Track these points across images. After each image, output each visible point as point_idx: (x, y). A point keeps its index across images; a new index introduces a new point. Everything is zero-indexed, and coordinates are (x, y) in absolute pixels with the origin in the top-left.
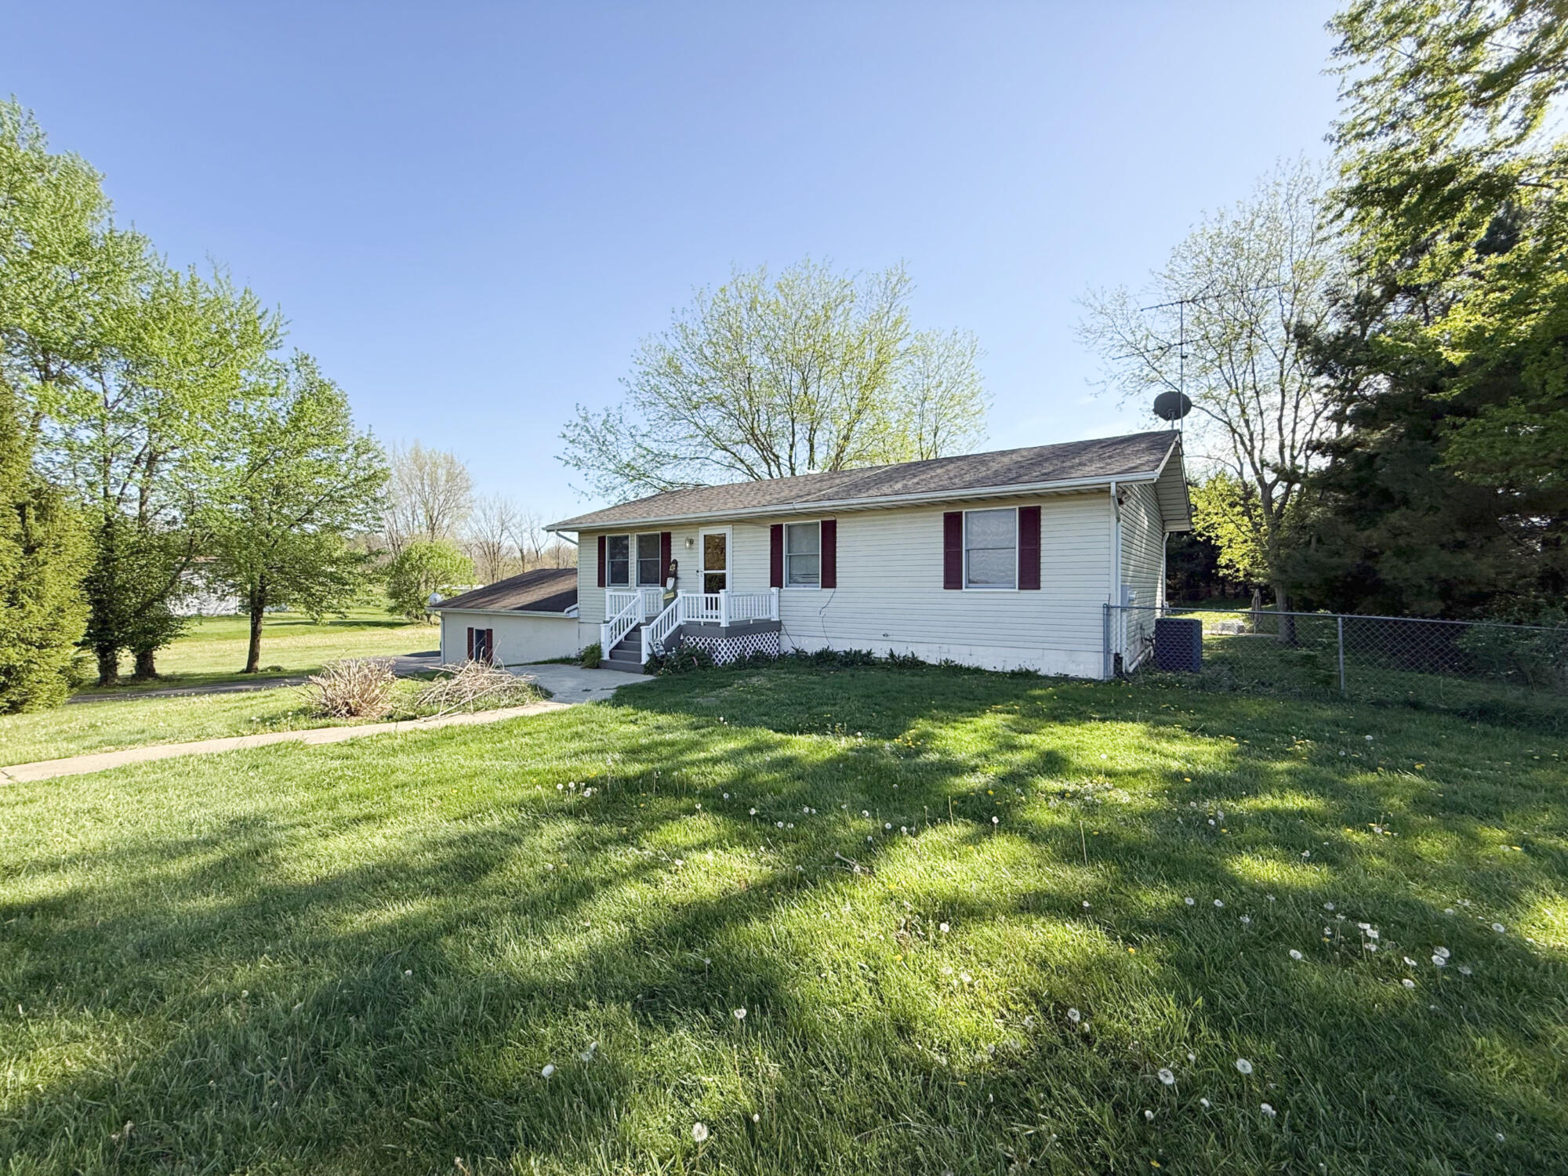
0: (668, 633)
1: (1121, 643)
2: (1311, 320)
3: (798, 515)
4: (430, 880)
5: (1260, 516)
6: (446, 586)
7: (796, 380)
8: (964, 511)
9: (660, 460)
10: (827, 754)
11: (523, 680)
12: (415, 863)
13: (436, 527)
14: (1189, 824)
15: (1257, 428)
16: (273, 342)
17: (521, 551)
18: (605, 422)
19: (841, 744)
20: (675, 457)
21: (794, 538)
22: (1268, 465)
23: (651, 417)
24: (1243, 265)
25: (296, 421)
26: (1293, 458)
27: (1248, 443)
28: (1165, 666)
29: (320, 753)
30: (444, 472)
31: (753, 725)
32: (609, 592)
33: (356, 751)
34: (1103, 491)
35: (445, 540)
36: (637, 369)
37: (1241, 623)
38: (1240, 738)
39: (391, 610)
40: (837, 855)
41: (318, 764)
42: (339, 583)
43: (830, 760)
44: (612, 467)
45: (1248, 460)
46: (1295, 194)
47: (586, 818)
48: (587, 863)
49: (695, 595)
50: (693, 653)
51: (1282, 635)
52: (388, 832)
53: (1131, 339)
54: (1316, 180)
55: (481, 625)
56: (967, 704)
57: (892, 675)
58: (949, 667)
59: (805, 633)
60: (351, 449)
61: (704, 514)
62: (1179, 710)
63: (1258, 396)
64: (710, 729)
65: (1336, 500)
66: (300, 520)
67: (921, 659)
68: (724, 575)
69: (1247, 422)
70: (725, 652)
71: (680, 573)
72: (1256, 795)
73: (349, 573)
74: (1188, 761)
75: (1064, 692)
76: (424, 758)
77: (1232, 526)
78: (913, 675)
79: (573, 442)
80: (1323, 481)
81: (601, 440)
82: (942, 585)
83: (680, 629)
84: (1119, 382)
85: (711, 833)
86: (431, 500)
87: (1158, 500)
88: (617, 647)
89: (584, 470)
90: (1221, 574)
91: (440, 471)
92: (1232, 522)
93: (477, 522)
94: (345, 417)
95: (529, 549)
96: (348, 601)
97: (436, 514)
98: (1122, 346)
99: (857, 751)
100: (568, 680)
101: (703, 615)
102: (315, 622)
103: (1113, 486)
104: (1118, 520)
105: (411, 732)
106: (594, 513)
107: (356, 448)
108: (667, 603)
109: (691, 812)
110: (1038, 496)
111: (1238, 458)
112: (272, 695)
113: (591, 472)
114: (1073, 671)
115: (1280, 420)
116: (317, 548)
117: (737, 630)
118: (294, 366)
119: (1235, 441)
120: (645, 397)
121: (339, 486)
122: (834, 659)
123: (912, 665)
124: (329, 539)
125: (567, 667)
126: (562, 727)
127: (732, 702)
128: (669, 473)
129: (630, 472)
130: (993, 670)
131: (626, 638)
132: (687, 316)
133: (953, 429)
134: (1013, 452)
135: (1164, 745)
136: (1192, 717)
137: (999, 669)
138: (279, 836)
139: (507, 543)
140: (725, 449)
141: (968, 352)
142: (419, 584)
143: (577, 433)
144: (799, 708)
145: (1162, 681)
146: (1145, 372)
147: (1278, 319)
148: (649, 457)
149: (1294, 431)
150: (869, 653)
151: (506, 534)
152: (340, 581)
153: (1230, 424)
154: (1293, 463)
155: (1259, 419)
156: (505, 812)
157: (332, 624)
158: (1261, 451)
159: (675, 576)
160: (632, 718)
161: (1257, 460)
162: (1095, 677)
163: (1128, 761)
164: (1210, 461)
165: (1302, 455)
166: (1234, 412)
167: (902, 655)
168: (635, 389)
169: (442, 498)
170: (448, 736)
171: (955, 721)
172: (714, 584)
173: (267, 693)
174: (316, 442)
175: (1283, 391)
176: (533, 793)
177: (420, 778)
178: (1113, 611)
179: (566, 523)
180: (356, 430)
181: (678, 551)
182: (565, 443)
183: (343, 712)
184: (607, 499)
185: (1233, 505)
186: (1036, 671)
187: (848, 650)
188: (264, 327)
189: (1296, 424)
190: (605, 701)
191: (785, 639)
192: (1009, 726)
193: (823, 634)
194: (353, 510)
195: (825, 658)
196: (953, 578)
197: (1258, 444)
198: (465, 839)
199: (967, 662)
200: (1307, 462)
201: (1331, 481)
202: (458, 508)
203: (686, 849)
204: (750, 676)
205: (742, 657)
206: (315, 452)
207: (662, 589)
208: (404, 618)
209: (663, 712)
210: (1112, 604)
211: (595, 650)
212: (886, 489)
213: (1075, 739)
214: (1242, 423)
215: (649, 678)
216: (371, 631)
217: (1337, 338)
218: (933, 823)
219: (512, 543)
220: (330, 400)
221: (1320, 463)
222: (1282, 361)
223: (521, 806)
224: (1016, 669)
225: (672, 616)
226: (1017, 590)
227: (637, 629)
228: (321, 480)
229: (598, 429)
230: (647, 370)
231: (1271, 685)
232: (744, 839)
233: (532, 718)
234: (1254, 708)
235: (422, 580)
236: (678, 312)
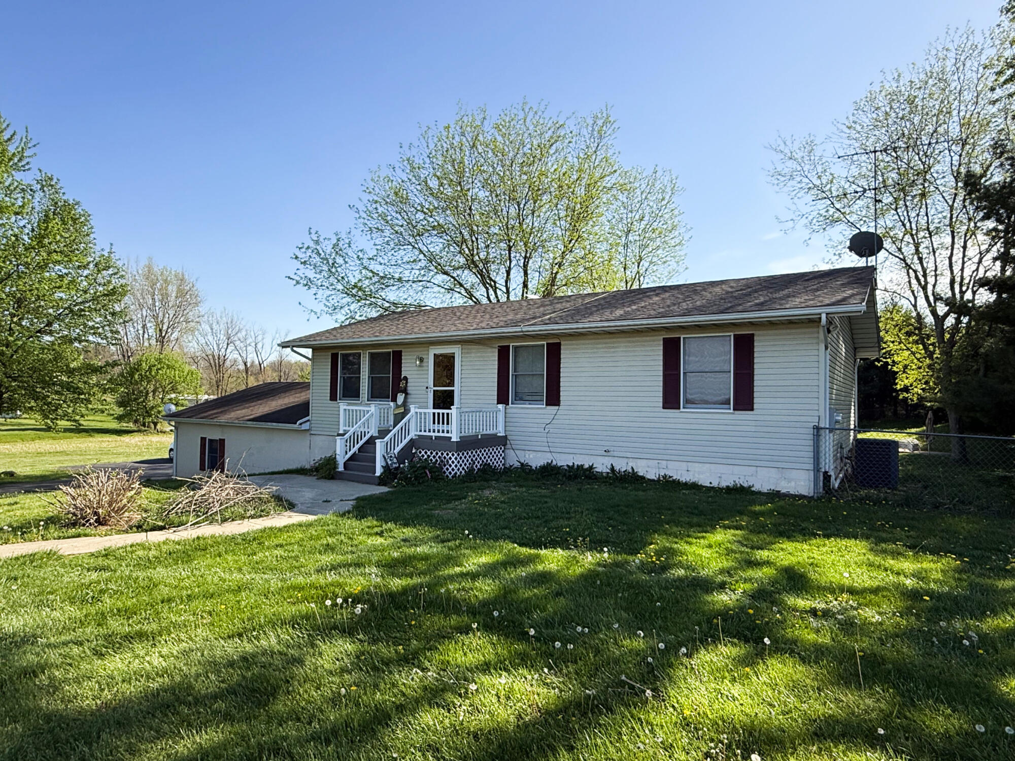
0: (401, 446)
1: (829, 464)
2: (977, 169)
3: (525, 337)
4: (220, 705)
5: (933, 344)
6: (173, 396)
7: (513, 211)
8: (682, 337)
9: (384, 280)
10: (579, 570)
11: (266, 491)
12: (200, 687)
13: (165, 340)
14: (944, 643)
15: (930, 266)
16: (20, 164)
17: (245, 364)
18: (335, 246)
19: (589, 559)
20: (400, 280)
21: (520, 359)
22: (941, 299)
23: (377, 243)
24: (916, 120)
25: (40, 238)
26: (962, 293)
27: (922, 279)
28: (865, 483)
29: (74, 563)
30: (175, 288)
31: (496, 539)
32: (343, 406)
33: (113, 563)
34: (813, 322)
35: (172, 352)
36: (366, 197)
37: (916, 442)
38: (960, 556)
39: (120, 418)
40: (623, 678)
41: (74, 575)
42: (74, 392)
43: (582, 575)
44: (340, 287)
45: (921, 294)
46: (962, 58)
47: (361, 636)
48: (376, 686)
49: (422, 411)
50: (426, 465)
51: (954, 454)
52: (165, 651)
53: (818, 182)
54: (980, 47)
55: (214, 435)
56: (695, 520)
57: (616, 489)
58: (667, 481)
59: (527, 448)
60: (91, 266)
61: (435, 334)
62: (894, 527)
63: (931, 237)
64: (457, 542)
65: (1002, 331)
66: (39, 331)
67: (641, 474)
68: (453, 391)
69: (920, 259)
70: (456, 464)
71: (410, 389)
72: (995, 613)
73: (85, 383)
74: (922, 579)
75: (782, 507)
76: (183, 571)
77: (906, 353)
78: (637, 490)
79: (304, 263)
80: (989, 314)
81: (331, 262)
82: (661, 405)
83: (412, 442)
84: (806, 221)
85: (489, 653)
86: (161, 315)
87: (851, 330)
88: (351, 459)
89: (314, 290)
90: (901, 397)
91: (170, 288)
92: (908, 349)
93: (204, 336)
94: (88, 235)
95: (253, 362)
96: (83, 410)
97: (165, 327)
98: (809, 188)
99: (605, 566)
100: (307, 490)
101: (435, 431)
102: (49, 429)
103: (824, 317)
104: (826, 348)
105: (164, 543)
106: (327, 331)
107: (96, 265)
108: (398, 418)
109: (466, 630)
110: (752, 324)
111: (913, 292)
112: (16, 503)
113: (320, 292)
114: (785, 487)
115: (950, 258)
116: (55, 359)
117: (468, 444)
118: (39, 186)
119: (909, 277)
120: (372, 224)
121: (80, 300)
122: (558, 473)
123: (632, 479)
124: (68, 351)
125: (301, 477)
126: (311, 538)
127: (470, 515)
128: (392, 295)
129: (356, 292)
130: (709, 485)
131: (359, 449)
132: (414, 151)
133: (655, 259)
134: (722, 282)
135: (890, 562)
136: (907, 534)
137: (715, 484)
138: (53, 656)
139: (232, 355)
140: (446, 273)
141: (668, 190)
142: (147, 393)
143: (308, 254)
144: (537, 522)
145: (868, 497)
146: (831, 213)
147: (947, 168)
148: (375, 279)
149: (962, 270)
150: (591, 467)
151: (231, 348)
152: (77, 391)
153: (904, 260)
154: (962, 297)
155: (932, 257)
156: (279, 630)
157: (66, 430)
158: (934, 286)
159: (405, 391)
160: (376, 530)
161: (930, 293)
162: (806, 494)
163: (864, 579)
164: (887, 294)
165: (970, 291)
166: (909, 250)
167: (623, 470)
168: (364, 215)
169: (172, 312)
170: (200, 547)
171: (689, 536)
172: (444, 400)
173: (12, 500)
174: (59, 258)
175: (953, 232)
176: (303, 608)
177: (185, 593)
178: (822, 432)
179: (301, 340)
180: (98, 248)
181: (409, 369)
182: (297, 264)
183: (92, 521)
184: (334, 317)
185: (909, 334)
186: (750, 487)
187: (571, 464)
188: (12, 149)
189: (964, 263)
190: (349, 512)
191: (510, 453)
192: (739, 542)
193: (547, 449)
194: (90, 324)
195: (549, 472)
196: (671, 400)
197: (931, 280)
198: (244, 659)
199: (684, 478)
200: (974, 296)
201: (1000, 314)
202: (187, 322)
203: (470, 670)
204: (482, 488)
205: (471, 470)
206: (57, 267)
207: (392, 404)
208: (131, 426)
209: (406, 525)
210: (822, 425)
211: (331, 461)
212: (607, 314)
213: (805, 555)
214: (916, 260)
215: (384, 489)
216: (99, 438)
217: (1003, 187)
218: (704, 642)
219: (235, 355)
220: (74, 220)
221: (985, 297)
222: (952, 207)
223: (294, 622)
224: (731, 485)
225: (406, 430)
226: (732, 411)
227: (371, 442)
228: (62, 295)
229: (328, 252)
230: (376, 198)
231: (970, 503)
232: (523, 660)
233: (280, 530)
234: (964, 525)
235: (150, 390)
236: (405, 147)
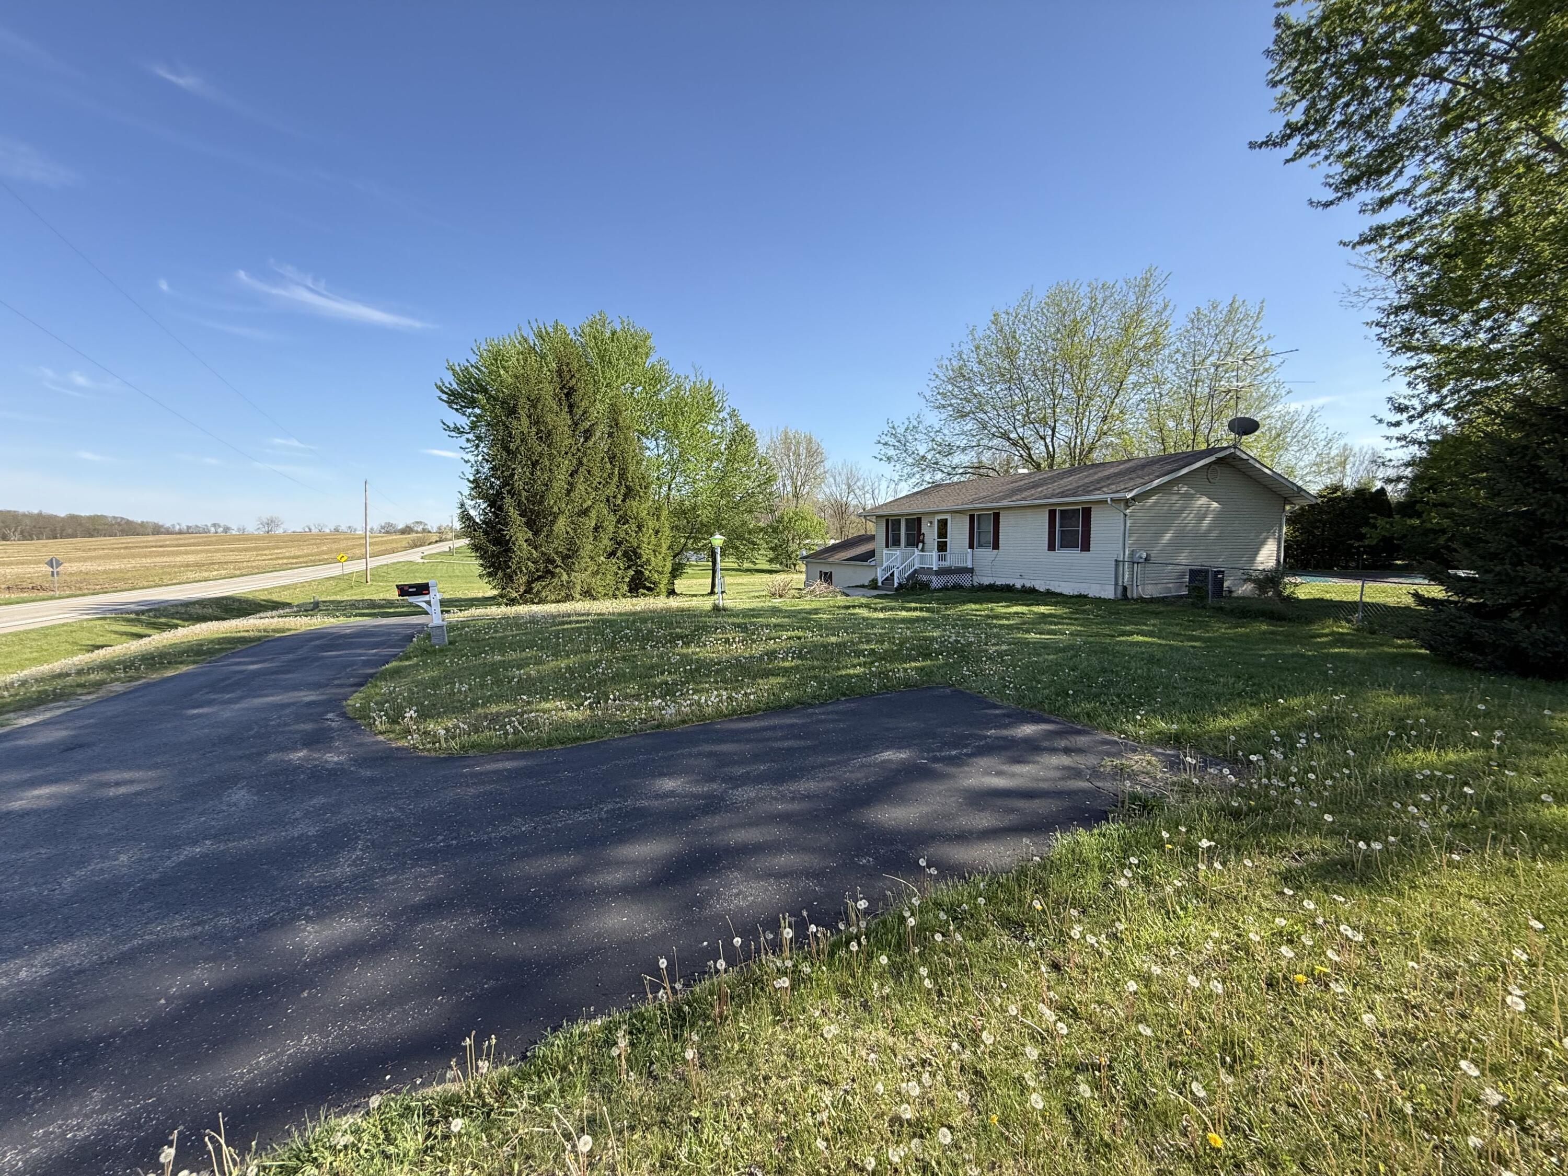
0: (910, 572)
3: (982, 509)
6: (806, 542)
8: (1057, 509)
13: (800, 495)
21: (980, 523)
30: (805, 449)
32: (891, 550)
39: (771, 561)
50: (920, 583)
55: (829, 569)
58: (1048, 592)
59: (984, 574)
60: (757, 464)
61: (938, 507)
67: (1036, 589)
68: (947, 542)
70: (936, 583)
71: (926, 540)
73: (757, 538)
82: (1047, 548)
83: (916, 571)
86: (796, 474)
88: (887, 579)
91: (801, 448)
94: (755, 444)
97: (799, 485)
101: (933, 564)
103: (1109, 500)
104: (1125, 515)
107: (759, 463)
114: (1102, 594)
117: (951, 572)
122: (993, 588)
125: (862, 589)
130: (1068, 594)
131: (890, 574)
137: (1071, 594)
139: (853, 502)
142: (789, 541)
150: (1012, 585)
159: (923, 542)
162: (1111, 598)
167: (1028, 587)
169: (803, 471)
172: (942, 547)
178: (1119, 563)
181: (925, 528)
186: (1087, 595)
187: (1003, 583)
191: (974, 577)
193: (992, 575)
195: (990, 587)
196: (1052, 545)
199: (1058, 590)
202: (815, 479)
205: (946, 586)
207: (916, 549)
208: (778, 567)
210: (1119, 559)
211: (876, 581)
215: (894, 593)
219: (856, 502)
224: (1079, 594)
225: (912, 564)
226: (1080, 551)
227: (895, 571)
235: (790, 538)
236: (956, 346)
